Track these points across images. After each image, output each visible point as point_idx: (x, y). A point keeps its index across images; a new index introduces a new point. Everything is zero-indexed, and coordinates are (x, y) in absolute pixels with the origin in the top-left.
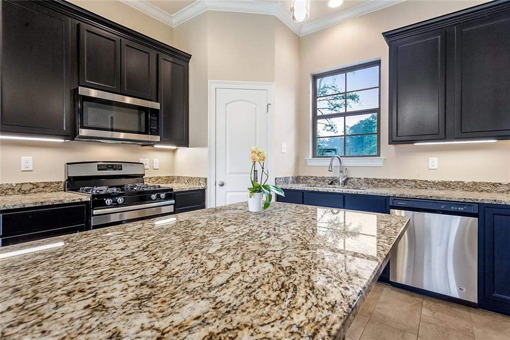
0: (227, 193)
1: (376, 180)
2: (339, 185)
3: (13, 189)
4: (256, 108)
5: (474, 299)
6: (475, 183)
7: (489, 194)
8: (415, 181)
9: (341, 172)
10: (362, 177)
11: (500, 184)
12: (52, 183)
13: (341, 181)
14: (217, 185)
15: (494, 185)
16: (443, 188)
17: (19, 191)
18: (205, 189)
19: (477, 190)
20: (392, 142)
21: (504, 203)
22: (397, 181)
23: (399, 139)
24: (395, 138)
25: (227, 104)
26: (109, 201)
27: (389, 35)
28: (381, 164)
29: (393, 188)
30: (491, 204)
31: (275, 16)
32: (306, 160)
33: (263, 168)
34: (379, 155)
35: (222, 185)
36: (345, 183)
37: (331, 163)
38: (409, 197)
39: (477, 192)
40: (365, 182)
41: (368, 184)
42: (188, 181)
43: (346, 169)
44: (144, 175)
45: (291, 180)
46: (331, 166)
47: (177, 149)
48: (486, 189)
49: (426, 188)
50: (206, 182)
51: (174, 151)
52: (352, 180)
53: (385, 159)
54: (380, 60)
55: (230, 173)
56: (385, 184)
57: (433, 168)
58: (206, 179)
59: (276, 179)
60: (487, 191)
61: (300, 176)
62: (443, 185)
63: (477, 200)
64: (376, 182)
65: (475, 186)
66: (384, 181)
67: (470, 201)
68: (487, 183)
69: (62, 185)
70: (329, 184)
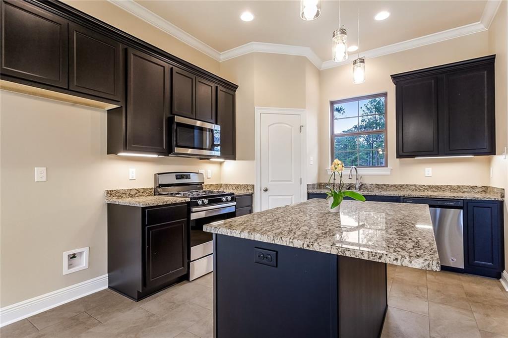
0: (270, 197)
1: (385, 185)
2: (356, 189)
3: (126, 194)
4: (291, 129)
5: (462, 266)
6: (459, 187)
7: (469, 194)
8: (415, 186)
9: (357, 179)
10: (374, 183)
11: (476, 187)
12: (147, 189)
13: (357, 187)
14: (262, 190)
15: (472, 187)
16: (436, 190)
17: (129, 195)
18: (252, 194)
19: (461, 192)
20: (399, 156)
21: (479, 199)
22: (401, 186)
23: (404, 154)
24: (401, 153)
25: (269, 126)
26: (200, 202)
27: (396, 77)
28: (389, 173)
29: (398, 191)
30: (471, 200)
31: (305, 57)
32: (326, 170)
33: (341, 177)
34: (387, 166)
35: (266, 190)
36: (360, 188)
37: (351, 172)
38: (415, 196)
39: (460, 193)
40: (376, 187)
41: (379, 188)
42: (236, 188)
43: (361, 177)
44: (203, 183)
45: (316, 186)
46: (351, 175)
47: (224, 162)
48: (467, 190)
49: (424, 191)
50: (253, 188)
51: (221, 163)
52: (366, 186)
53: (392, 169)
54: (387, 93)
55: (271, 181)
56: (392, 188)
57: (428, 176)
58: (253, 186)
59: (308, 185)
60: (467, 192)
61: (321, 183)
62: (436, 188)
63: (462, 197)
64: (385, 187)
65: (459, 188)
66: (392, 186)
67: (458, 198)
68: (467, 186)
69: (153, 190)
70: (347, 189)
